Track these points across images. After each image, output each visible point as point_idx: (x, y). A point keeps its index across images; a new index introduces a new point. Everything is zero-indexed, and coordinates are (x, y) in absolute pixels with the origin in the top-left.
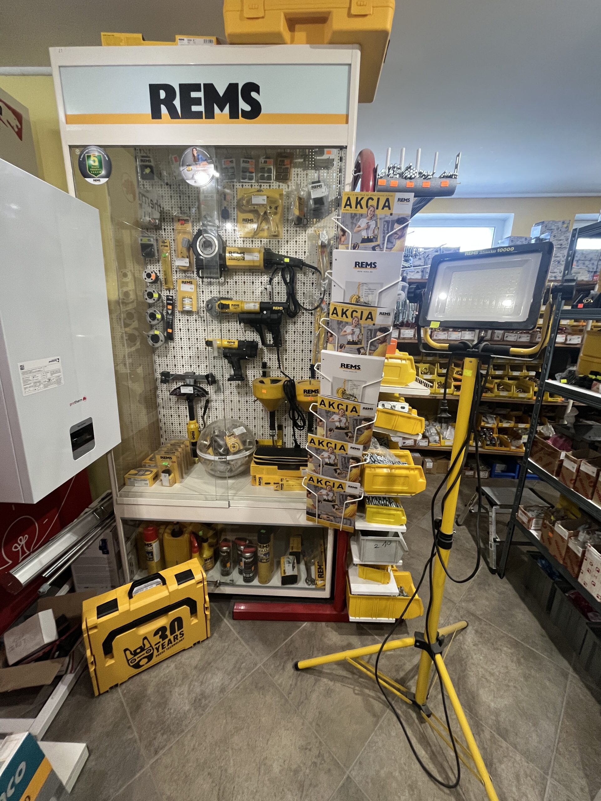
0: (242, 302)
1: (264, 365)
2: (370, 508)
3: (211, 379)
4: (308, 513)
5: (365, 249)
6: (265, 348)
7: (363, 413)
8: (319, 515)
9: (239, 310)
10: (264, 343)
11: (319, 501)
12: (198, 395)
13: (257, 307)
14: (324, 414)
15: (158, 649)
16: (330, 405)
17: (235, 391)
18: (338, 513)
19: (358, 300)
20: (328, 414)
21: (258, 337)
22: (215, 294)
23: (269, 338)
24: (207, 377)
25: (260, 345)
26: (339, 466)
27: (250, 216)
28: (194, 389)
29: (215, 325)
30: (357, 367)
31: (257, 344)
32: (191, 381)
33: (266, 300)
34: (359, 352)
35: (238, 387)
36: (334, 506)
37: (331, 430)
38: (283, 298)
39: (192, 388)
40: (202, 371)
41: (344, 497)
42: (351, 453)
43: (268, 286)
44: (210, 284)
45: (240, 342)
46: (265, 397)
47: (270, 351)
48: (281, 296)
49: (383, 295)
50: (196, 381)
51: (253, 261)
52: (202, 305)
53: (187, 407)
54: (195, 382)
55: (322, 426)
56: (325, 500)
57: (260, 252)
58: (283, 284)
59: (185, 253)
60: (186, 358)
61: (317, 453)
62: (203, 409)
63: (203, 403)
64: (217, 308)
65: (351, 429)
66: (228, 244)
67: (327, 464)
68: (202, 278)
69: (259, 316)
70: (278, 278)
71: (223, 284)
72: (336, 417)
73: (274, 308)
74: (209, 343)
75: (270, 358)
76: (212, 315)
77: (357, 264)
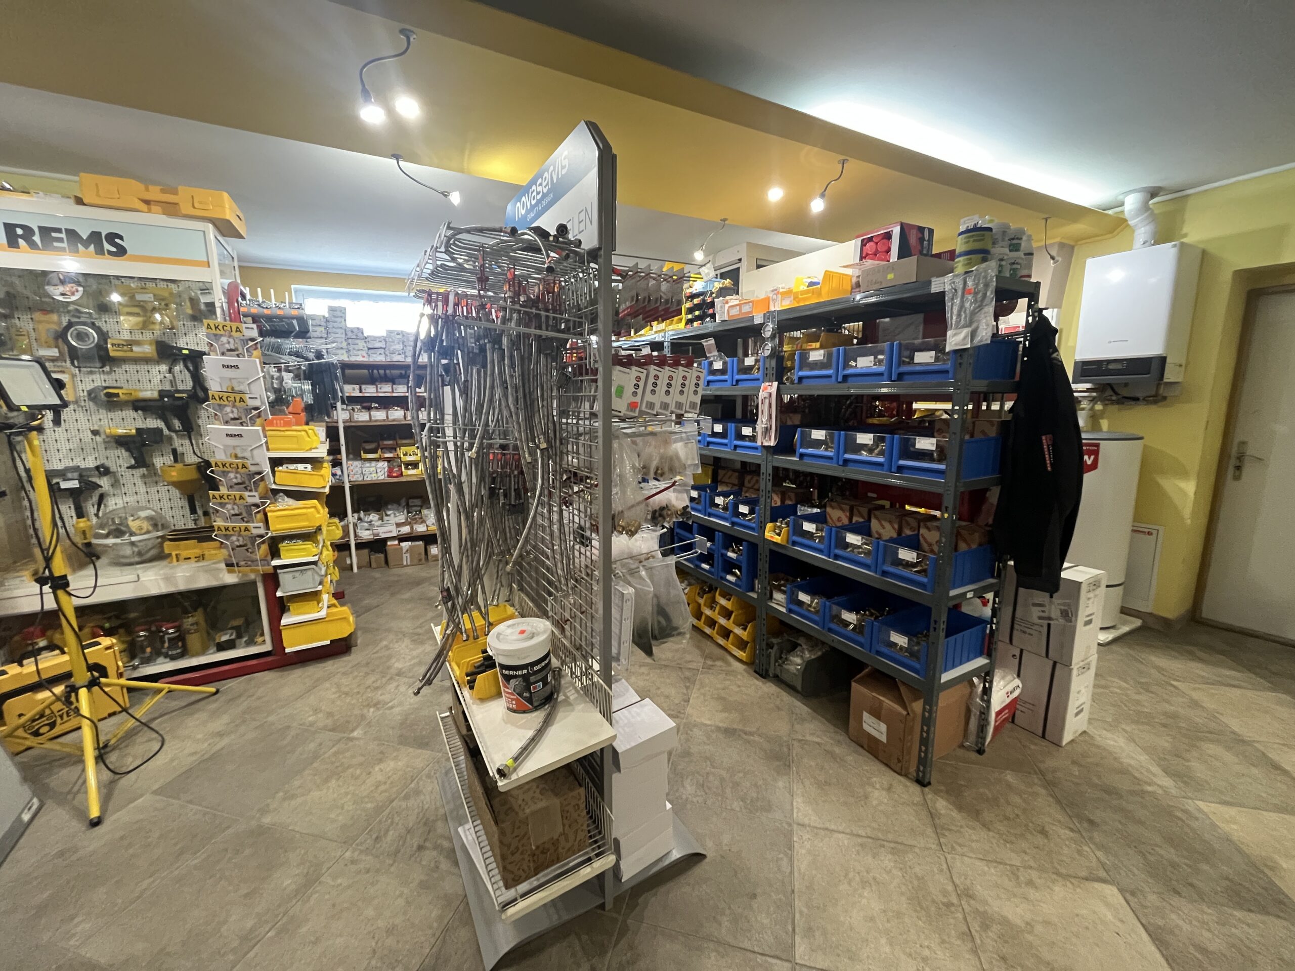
0: (135, 390)
1: (174, 452)
2: (283, 546)
3: (103, 470)
4: (227, 565)
5: (231, 356)
6: (173, 434)
7: (253, 469)
8: (237, 564)
9: (132, 398)
10: (170, 428)
11: (233, 549)
12: (87, 489)
13: (155, 395)
14: (220, 474)
15: (61, 717)
16: (224, 466)
17: (139, 482)
18: (253, 556)
19: (233, 389)
20: (225, 474)
21: (163, 423)
22: (98, 383)
23: (177, 424)
24: (97, 468)
25: (166, 432)
26: (245, 515)
27: (137, 310)
28: (80, 483)
29: (103, 413)
30: (240, 436)
31: (161, 430)
32: (76, 475)
33: (167, 387)
34: (242, 424)
35: (144, 476)
36: (247, 550)
37: (231, 487)
38: (188, 384)
39: (77, 482)
40: (90, 463)
41: (253, 539)
42: (251, 500)
43: (167, 375)
44: (91, 373)
45: (138, 430)
46: (175, 479)
47: (181, 437)
48: (186, 383)
49: (252, 386)
50: (82, 474)
51: (144, 353)
52: (82, 394)
53: (72, 507)
54: (81, 476)
55: (223, 485)
56: (238, 546)
57: (150, 344)
58: (186, 372)
59: (52, 342)
60: (64, 451)
61: (222, 507)
62: (96, 507)
63: (95, 499)
64: (103, 396)
65: (247, 482)
66: (110, 335)
67: (233, 515)
68: (79, 367)
69: (159, 404)
70: (177, 368)
71: (109, 373)
72: (232, 475)
73: (176, 395)
74: (95, 433)
75: (182, 444)
76: (96, 403)
77: (224, 366)
